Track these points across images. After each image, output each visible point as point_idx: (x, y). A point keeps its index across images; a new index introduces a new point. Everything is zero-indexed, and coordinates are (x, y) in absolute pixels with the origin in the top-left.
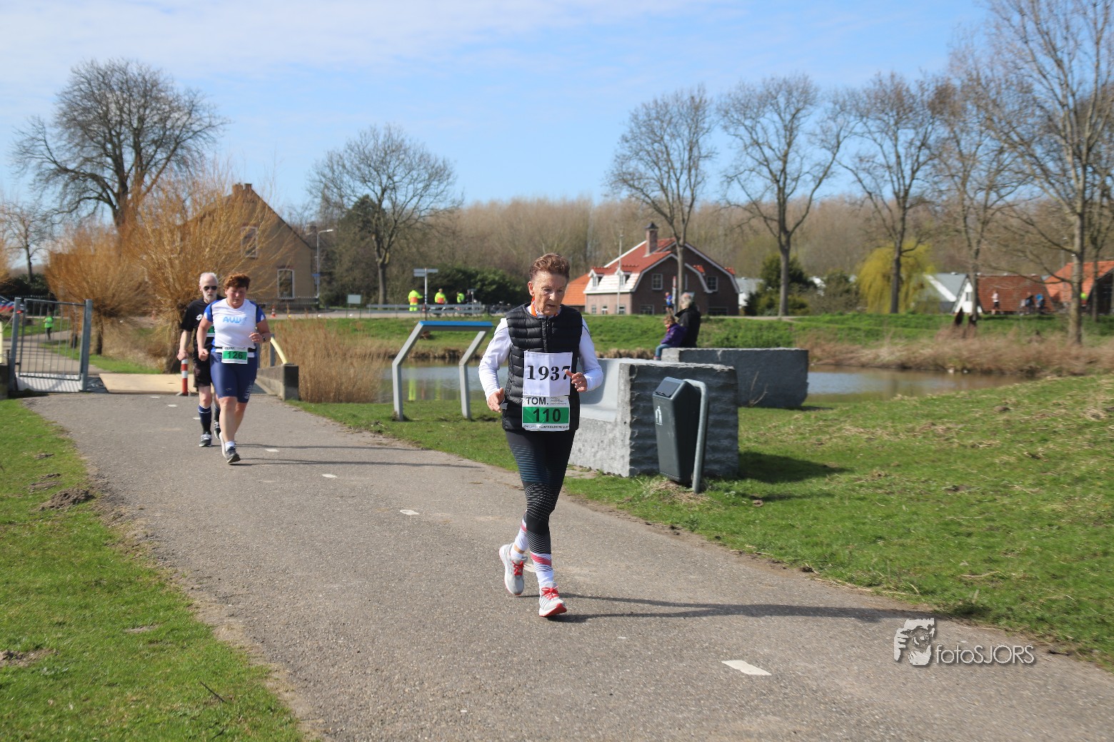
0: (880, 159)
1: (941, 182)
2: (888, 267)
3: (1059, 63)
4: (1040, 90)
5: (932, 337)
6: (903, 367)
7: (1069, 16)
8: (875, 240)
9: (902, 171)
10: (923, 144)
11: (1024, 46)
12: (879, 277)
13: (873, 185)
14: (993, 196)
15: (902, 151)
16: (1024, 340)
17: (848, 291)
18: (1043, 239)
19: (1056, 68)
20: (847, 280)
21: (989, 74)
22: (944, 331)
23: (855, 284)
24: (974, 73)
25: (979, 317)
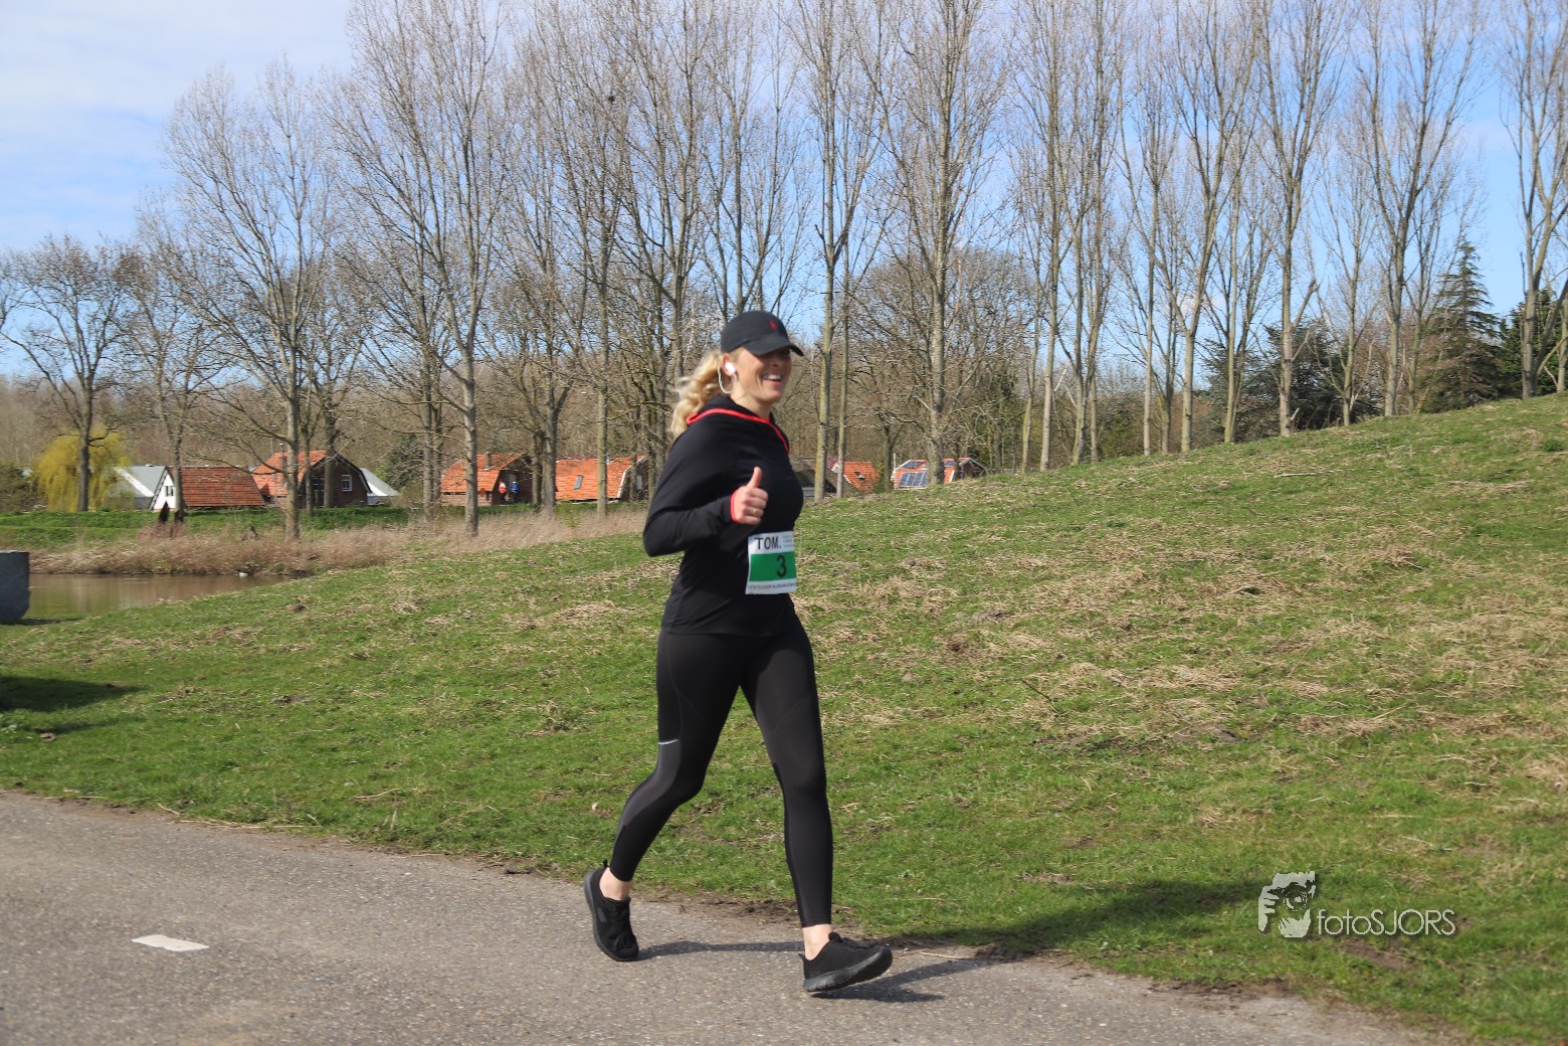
0: (58, 334)
1: (133, 362)
2: (74, 458)
3: (260, 237)
4: (241, 265)
5: (133, 537)
6: (101, 572)
7: (267, 187)
8: (54, 427)
9: (85, 348)
10: (108, 319)
11: (222, 216)
12: (62, 471)
13: (51, 362)
14: (194, 377)
15: (83, 325)
16: (238, 537)
17: (23, 487)
18: (254, 427)
19: (257, 245)
20: (20, 473)
21: (183, 244)
22: (148, 530)
23: (28, 479)
24: (166, 241)
25: (187, 514)
